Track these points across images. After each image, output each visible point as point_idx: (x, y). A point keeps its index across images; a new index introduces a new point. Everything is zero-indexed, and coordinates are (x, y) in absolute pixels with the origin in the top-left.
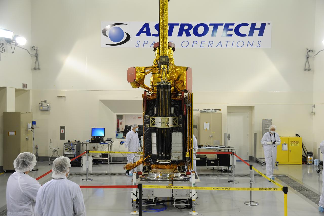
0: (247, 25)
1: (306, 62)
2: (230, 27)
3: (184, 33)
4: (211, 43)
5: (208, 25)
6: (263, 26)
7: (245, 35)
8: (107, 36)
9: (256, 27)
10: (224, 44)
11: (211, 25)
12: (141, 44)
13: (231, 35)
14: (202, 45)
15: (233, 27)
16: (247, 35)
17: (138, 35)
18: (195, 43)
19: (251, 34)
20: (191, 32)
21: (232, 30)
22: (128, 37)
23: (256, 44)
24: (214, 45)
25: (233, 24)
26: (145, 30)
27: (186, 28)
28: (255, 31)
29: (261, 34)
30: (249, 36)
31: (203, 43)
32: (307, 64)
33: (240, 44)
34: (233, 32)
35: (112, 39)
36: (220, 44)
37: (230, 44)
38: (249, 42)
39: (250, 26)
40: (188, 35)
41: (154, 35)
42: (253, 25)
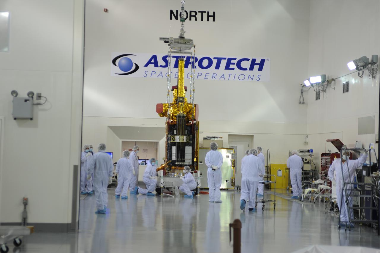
0: (248, 60)
1: (301, 96)
2: (232, 61)
3: (190, 65)
4: (215, 75)
5: (212, 59)
6: (263, 61)
7: (246, 69)
8: (116, 66)
9: (256, 62)
10: (226, 76)
11: (215, 58)
12: (149, 74)
13: (233, 69)
14: (206, 77)
15: (235, 62)
16: (248, 69)
17: (146, 65)
18: (200, 74)
19: (252, 68)
20: (196, 64)
21: (234, 64)
22: (137, 67)
23: (256, 77)
24: (218, 77)
25: (235, 59)
26: (153, 61)
27: (191, 60)
28: (255, 66)
29: (260, 69)
30: (249, 70)
31: (207, 75)
32: (302, 98)
33: (242, 77)
34: (235, 66)
35: (122, 69)
36: (223, 76)
37: (232, 77)
38: (249, 76)
39: (250, 61)
40: (194, 67)
41: (161, 66)
42: (254, 61)
